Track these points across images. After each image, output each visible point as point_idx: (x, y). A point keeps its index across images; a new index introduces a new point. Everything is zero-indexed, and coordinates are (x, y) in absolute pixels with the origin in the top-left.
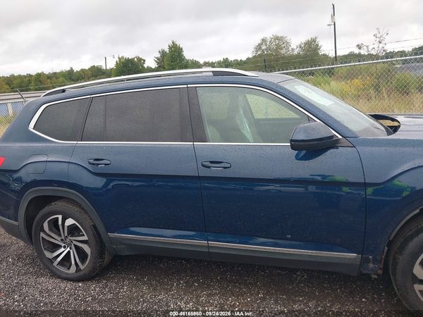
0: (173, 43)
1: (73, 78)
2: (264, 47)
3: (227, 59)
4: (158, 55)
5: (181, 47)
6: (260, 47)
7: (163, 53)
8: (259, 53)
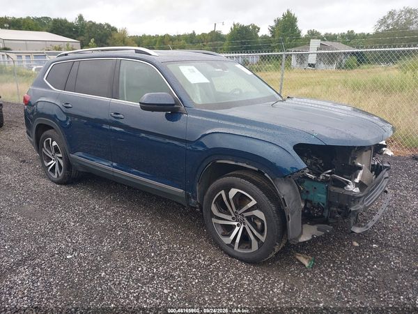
0: (288, 12)
1: (194, 41)
2: (389, 21)
3: (352, 31)
4: (273, 24)
5: (295, 16)
6: (385, 22)
7: (278, 22)
8: (383, 28)
